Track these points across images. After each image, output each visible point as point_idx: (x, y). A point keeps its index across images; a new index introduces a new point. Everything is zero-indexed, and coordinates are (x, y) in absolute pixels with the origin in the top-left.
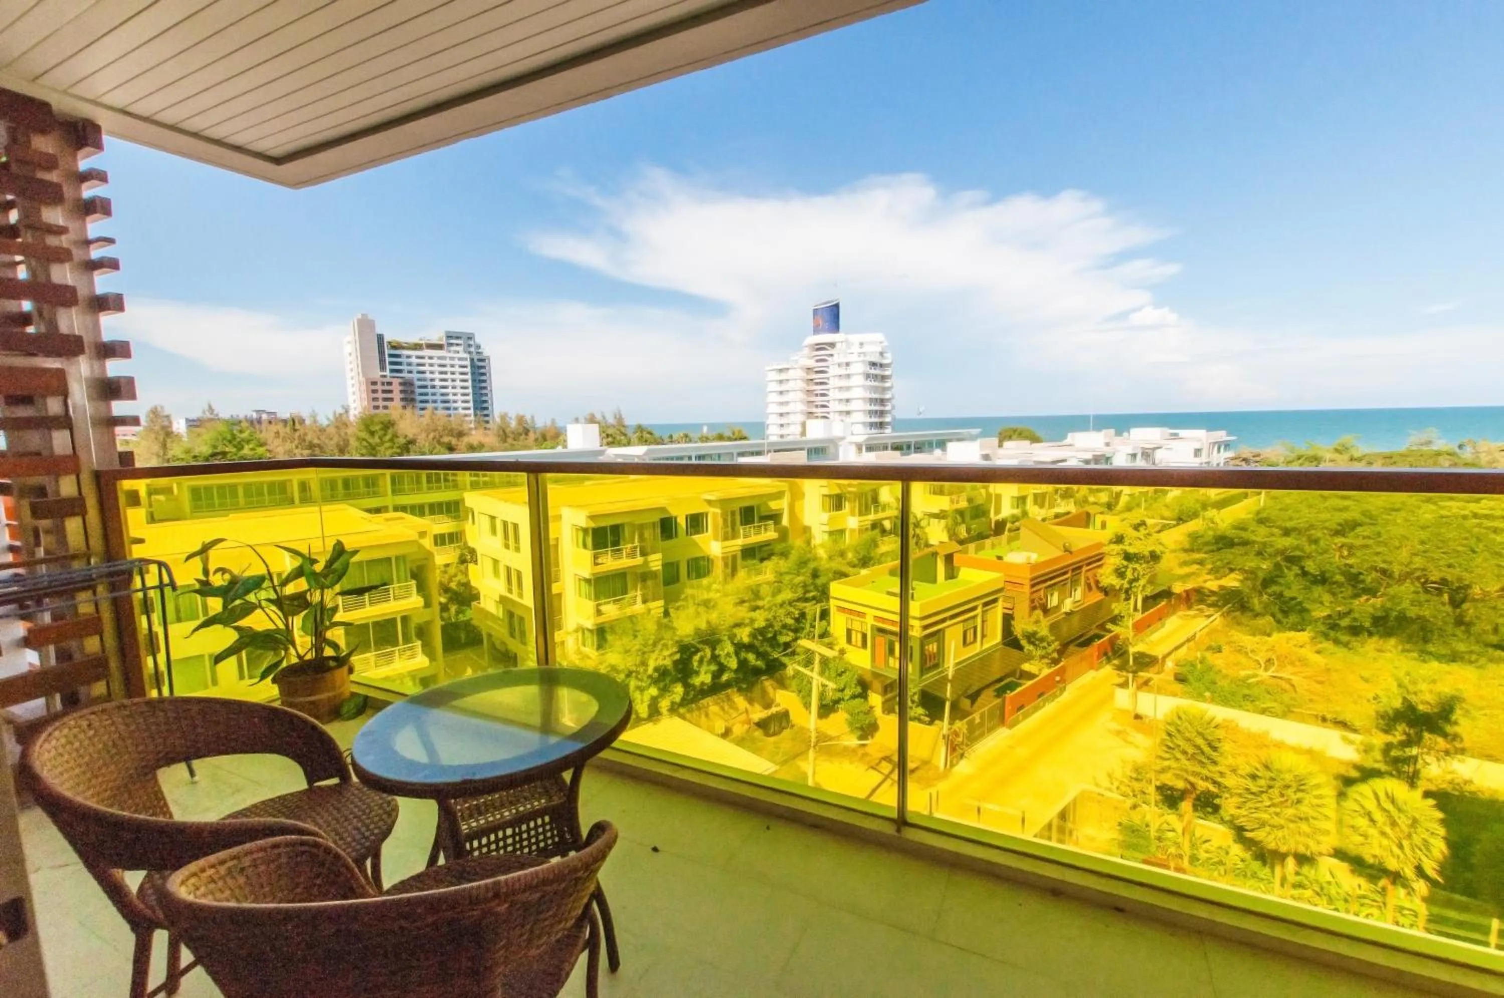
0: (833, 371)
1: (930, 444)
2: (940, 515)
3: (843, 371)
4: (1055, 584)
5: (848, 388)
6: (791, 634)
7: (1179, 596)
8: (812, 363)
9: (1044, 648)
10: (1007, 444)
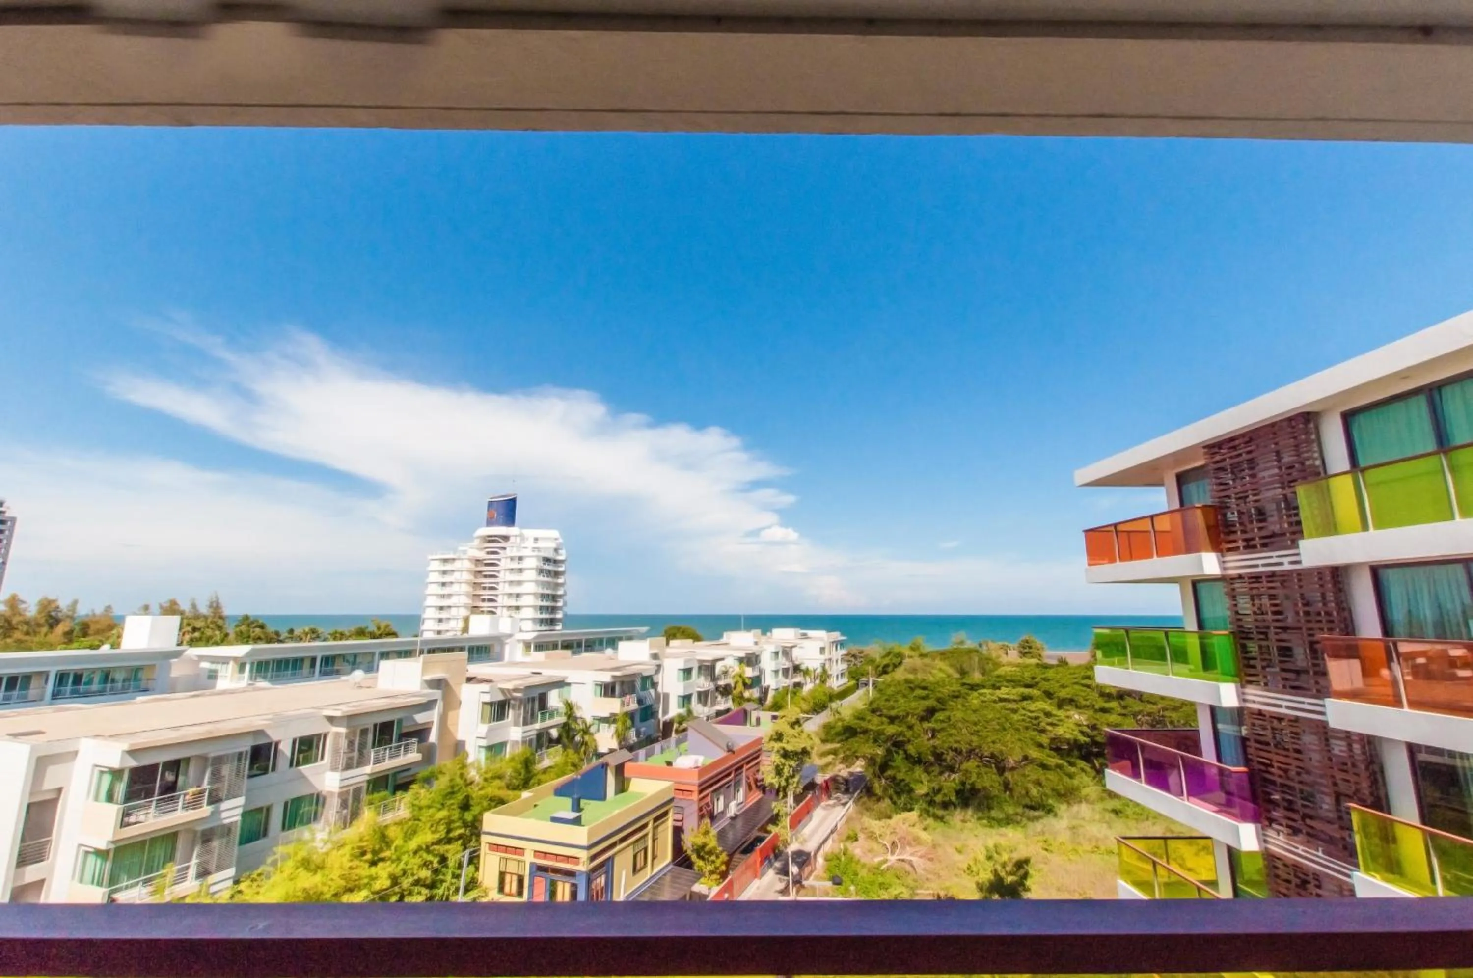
0: (505, 564)
1: (601, 641)
2: (610, 720)
3: (515, 565)
4: (721, 787)
5: (519, 583)
6: (425, 891)
7: (821, 786)
8: (482, 555)
9: (713, 862)
10: (673, 643)
